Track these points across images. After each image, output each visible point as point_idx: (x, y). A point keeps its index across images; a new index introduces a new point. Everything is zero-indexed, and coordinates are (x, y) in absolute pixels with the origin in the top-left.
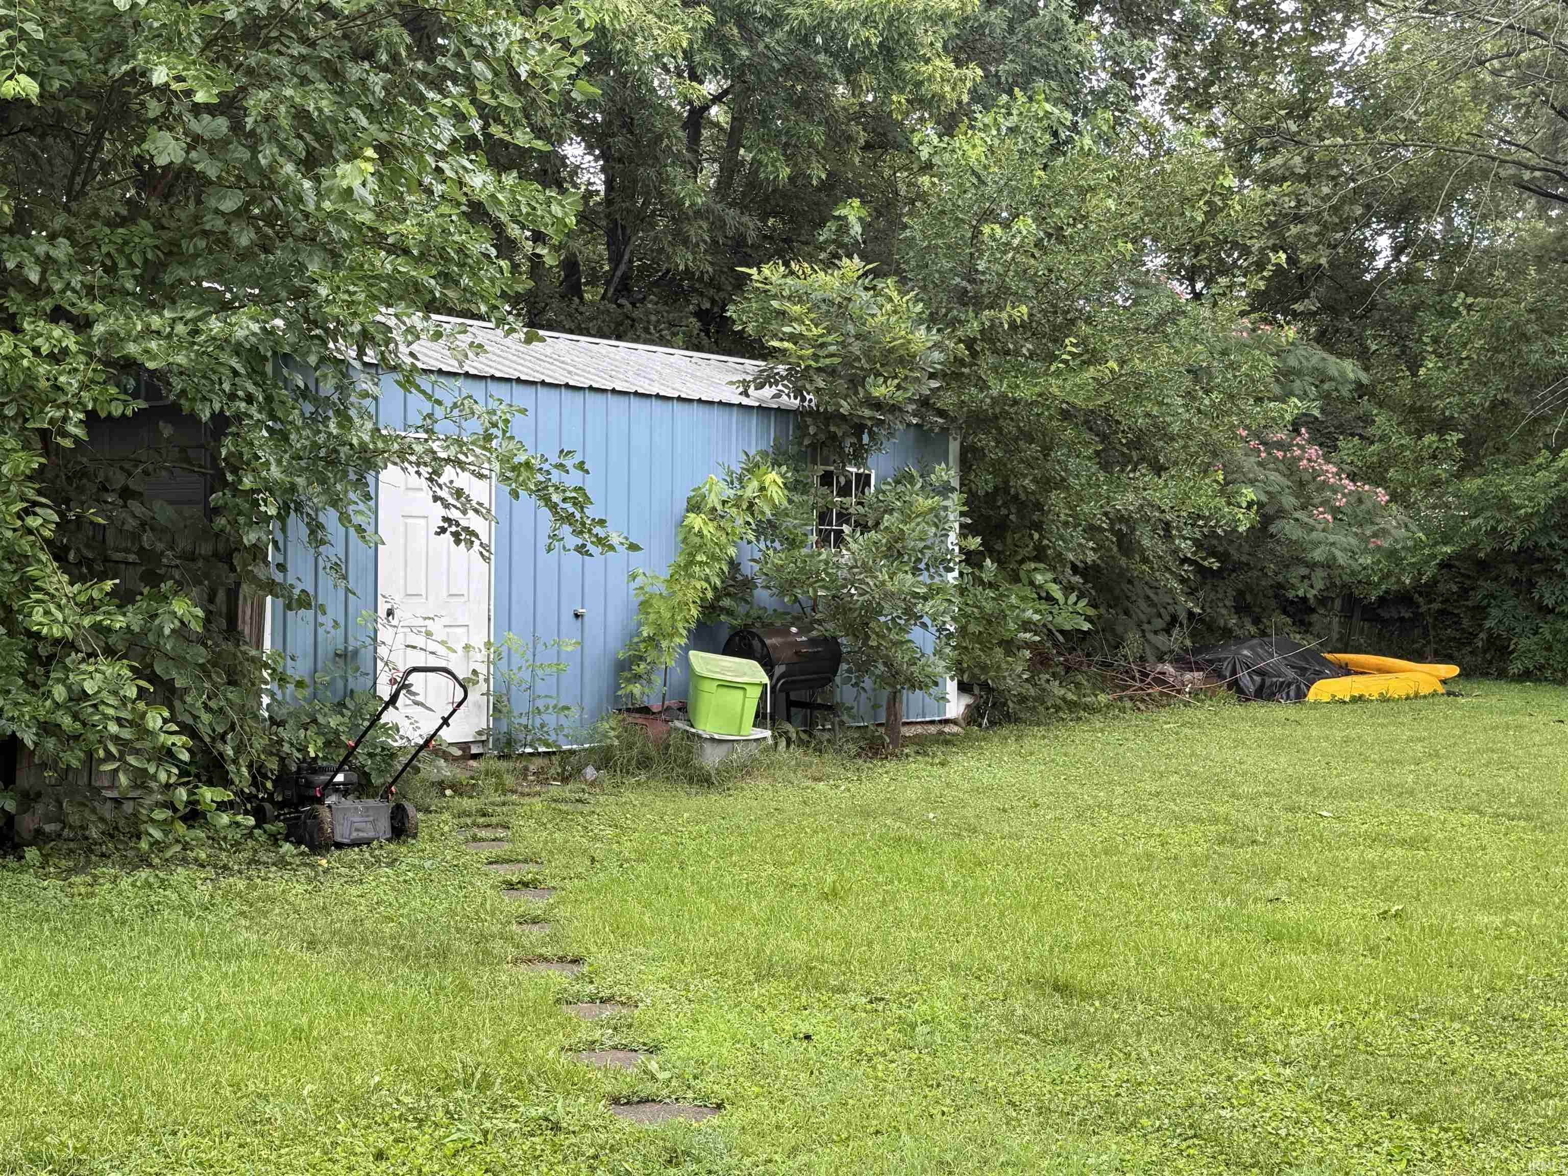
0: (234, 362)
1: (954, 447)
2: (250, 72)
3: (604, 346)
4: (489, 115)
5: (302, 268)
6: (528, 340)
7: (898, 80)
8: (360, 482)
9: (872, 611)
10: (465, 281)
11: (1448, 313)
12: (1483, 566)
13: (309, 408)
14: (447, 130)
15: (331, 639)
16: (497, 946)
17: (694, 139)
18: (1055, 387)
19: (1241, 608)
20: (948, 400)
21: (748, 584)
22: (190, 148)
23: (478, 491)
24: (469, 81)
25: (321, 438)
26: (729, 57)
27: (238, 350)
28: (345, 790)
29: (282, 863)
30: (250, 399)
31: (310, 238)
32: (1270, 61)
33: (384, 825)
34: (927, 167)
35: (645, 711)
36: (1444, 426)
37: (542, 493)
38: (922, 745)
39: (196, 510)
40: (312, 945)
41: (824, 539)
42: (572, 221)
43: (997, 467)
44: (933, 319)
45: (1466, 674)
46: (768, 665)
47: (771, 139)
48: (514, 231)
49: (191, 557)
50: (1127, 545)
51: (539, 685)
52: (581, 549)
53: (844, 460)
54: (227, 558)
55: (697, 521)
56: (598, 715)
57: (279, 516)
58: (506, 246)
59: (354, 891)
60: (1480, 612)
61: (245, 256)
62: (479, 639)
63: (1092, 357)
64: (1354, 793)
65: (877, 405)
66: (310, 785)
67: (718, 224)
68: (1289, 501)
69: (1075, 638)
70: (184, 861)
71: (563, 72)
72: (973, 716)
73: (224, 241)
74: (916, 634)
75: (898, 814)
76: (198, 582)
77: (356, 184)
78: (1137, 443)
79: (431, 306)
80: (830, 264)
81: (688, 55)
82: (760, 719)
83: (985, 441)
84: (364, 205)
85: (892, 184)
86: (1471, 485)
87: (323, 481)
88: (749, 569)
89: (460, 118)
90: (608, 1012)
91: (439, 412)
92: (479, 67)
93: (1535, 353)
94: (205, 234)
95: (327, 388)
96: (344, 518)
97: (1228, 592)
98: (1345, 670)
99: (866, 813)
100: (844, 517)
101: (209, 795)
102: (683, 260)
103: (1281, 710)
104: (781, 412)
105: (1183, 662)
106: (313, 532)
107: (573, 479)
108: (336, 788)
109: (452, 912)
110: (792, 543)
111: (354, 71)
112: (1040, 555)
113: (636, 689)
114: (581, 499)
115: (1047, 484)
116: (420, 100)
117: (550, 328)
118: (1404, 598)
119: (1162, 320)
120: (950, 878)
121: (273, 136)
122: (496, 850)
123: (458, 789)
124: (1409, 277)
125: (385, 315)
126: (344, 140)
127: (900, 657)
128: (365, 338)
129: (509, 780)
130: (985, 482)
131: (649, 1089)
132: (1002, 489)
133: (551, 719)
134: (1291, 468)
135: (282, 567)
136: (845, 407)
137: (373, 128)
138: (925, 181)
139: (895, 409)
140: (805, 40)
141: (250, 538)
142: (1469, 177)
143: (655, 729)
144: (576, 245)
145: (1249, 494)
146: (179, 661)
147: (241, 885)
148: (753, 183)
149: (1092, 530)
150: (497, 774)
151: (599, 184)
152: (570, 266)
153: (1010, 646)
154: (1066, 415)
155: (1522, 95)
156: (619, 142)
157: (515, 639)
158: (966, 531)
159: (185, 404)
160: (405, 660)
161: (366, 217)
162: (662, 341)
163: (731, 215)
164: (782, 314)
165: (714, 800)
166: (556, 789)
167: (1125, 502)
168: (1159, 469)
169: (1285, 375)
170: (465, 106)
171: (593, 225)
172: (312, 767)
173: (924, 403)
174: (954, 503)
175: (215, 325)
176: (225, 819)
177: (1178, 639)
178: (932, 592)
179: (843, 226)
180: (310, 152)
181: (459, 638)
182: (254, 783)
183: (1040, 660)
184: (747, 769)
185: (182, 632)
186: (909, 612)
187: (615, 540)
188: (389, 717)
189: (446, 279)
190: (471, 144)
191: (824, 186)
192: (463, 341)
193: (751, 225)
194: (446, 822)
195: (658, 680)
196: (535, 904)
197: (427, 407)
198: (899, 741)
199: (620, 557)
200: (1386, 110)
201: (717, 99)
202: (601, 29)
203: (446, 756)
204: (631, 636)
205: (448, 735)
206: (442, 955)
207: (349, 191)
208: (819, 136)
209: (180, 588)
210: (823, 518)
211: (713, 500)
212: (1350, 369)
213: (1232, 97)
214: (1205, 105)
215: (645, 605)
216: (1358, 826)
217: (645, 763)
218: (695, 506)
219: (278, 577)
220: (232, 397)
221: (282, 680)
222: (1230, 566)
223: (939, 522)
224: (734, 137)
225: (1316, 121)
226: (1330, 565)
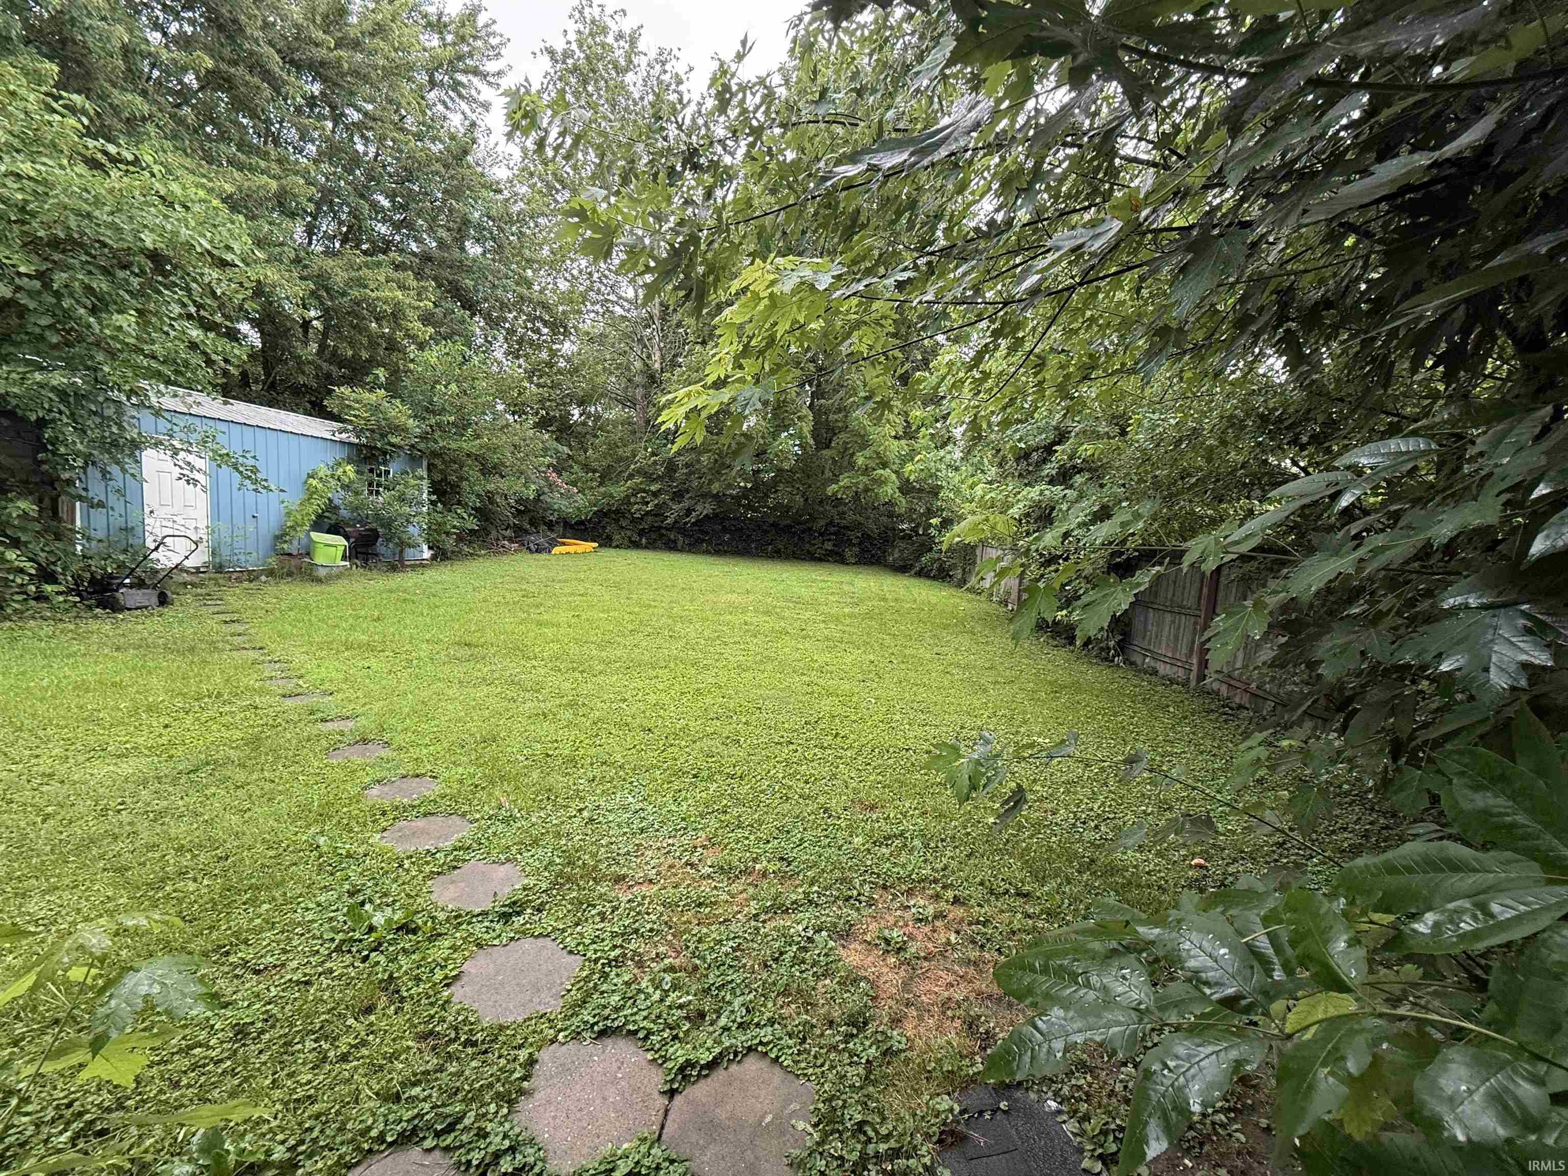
0: (51, 395)
1: (425, 463)
2: (55, 262)
3: (264, 410)
4: (199, 307)
5: (92, 357)
6: (225, 403)
7: (400, 327)
8: (132, 455)
9: (391, 520)
10: (189, 375)
11: (596, 436)
12: (605, 514)
13: (98, 420)
14: (177, 310)
15: (117, 521)
16: (220, 645)
17: (306, 332)
18: (464, 445)
19: (531, 524)
20: (422, 446)
21: (337, 508)
22: (15, 292)
23: (199, 463)
24: (188, 290)
25: (107, 434)
26: (322, 303)
27: (53, 389)
28: (131, 586)
29: (96, 617)
30: (60, 412)
31: (98, 344)
32: (539, 347)
33: (155, 600)
34: (412, 361)
35: (290, 555)
36: (594, 471)
37: (235, 467)
38: (413, 567)
39: (28, 461)
40: (118, 649)
41: (371, 493)
42: (245, 357)
43: (441, 472)
44: (415, 416)
45: (600, 546)
46: (347, 538)
47: (342, 338)
48: (214, 357)
49: (26, 482)
50: (491, 500)
51: (235, 545)
52: (256, 490)
53: (379, 464)
54: (52, 484)
55: (314, 482)
56: (266, 556)
57: (83, 469)
58: (209, 362)
59: (140, 627)
60: (604, 527)
61: (55, 347)
62: (202, 524)
63: (478, 437)
64: (566, 581)
65: (393, 445)
66: (109, 584)
67: (318, 368)
68: (546, 490)
69: (472, 531)
70: (34, 618)
71: (241, 297)
72: (434, 558)
73: (41, 338)
74: (411, 529)
75: (405, 591)
76: (31, 494)
77: (125, 325)
78: (494, 468)
79: (168, 382)
80: (371, 390)
81: (302, 299)
82: (344, 558)
83: (437, 462)
84: (130, 335)
85: (397, 364)
86: (602, 489)
87: (110, 453)
88: (337, 502)
89: (184, 305)
90: (277, 666)
91: (176, 428)
92: (194, 285)
93: (620, 452)
94: (27, 333)
95: (110, 412)
96: (124, 471)
97: (526, 518)
98: (564, 544)
99: (391, 591)
100: (379, 485)
101: (49, 588)
102: (302, 380)
103: (543, 556)
104: (350, 444)
105: (511, 540)
106: (104, 475)
107: (251, 462)
108: (125, 586)
109: (195, 633)
110: (357, 493)
111: (121, 274)
112: (459, 503)
113: (285, 546)
114: (255, 470)
115: (462, 479)
116: (159, 293)
117: (234, 398)
118: (581, 523)
119: (503, 427)
120: (425, 612)
121: (71, 295)
122: (216, 609)
123: (194, 585)
124: (584, 424)
125: (144, 384)
126: (116, 303)
127: (404, 536)
128: (132, 392)
129: (221, 581)
130: (438, 477)
131: (300, 690)
132: (444, 479)
133: (243, 558)
134: (546, 479)
135: (86, 489)
136: (379, 445)
137: (134, 302)
138: (411, 366)
139: (400, 447)
140: (358, 304)
141: (65, 475)
142: (602, 395)
143: (294, 562)
144: (247, 367)
145: (533, 487)
146: (24, 530)
147: (72, 627)
148: (334, 354)
149: (478, 496)
150: (215, 579)
151: (258, 344)
152: (244, 375)
153: (448, 534)
154: (468, 455)
155: (618, 373)
156: (268, 328)
157: (223, 526)
158: (430, 493)
159: (20, 412)
160: (160, 533)
161: (132, 341)
162: (293, 411)
163: (325, 366)
164: (349, 406)
165: (324, 587)
166: (246, 584)
167: (491, 487)
168: (503, 477)
169: (545, 449)
170: (185, 300)
171: (255, 360)
172: (111, 576)
173: (413, 446)
174: (425, 484)
175: (38, 376)
176: (61, 598)
177: (508, 533)
178: (418, 514)
179: (377, 377)
180: (94, 305)
181: (192, 524)
182: (76, 584)
183: (460, 539)
184: (338, 577)
185: (25, 516)
186: (408, 521)
187: (273, 487)
188: (154, 556)
189: (177, 372)
190: (190, 317)
191: (367, 361)
192: (189, 400)
193: (334, 369)
194: (189, 598)
195: (295, 543)
196: (239, 628)
197: (169, 426)
198: (403, 566)
199: (274, 496)
200: (576, 370)
201: (317, 319)
202: (259, 282)
203: (187, 572)
204: (282, 526)
205: (188, 564)
206: (192, 650)
207: (121, 327)
208: (365, 341)
209: (20, 496)
210: (370, 485)
211: (321, 474)
212: (566, 449)
213: (527, 356)
214: (518, 357)
215: (288, 514)
216: (567, 590)
217: (290, 574)
218: (310, 476)
219: (84, 494)
220: (50, 411)
221: (89, 539)
222: (527, 511)
223: (420, 490)
224: (325, 335)
225: (555, 369)
226: (559, 510)
